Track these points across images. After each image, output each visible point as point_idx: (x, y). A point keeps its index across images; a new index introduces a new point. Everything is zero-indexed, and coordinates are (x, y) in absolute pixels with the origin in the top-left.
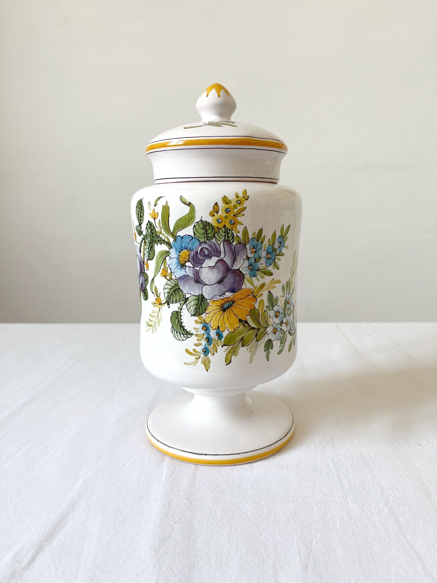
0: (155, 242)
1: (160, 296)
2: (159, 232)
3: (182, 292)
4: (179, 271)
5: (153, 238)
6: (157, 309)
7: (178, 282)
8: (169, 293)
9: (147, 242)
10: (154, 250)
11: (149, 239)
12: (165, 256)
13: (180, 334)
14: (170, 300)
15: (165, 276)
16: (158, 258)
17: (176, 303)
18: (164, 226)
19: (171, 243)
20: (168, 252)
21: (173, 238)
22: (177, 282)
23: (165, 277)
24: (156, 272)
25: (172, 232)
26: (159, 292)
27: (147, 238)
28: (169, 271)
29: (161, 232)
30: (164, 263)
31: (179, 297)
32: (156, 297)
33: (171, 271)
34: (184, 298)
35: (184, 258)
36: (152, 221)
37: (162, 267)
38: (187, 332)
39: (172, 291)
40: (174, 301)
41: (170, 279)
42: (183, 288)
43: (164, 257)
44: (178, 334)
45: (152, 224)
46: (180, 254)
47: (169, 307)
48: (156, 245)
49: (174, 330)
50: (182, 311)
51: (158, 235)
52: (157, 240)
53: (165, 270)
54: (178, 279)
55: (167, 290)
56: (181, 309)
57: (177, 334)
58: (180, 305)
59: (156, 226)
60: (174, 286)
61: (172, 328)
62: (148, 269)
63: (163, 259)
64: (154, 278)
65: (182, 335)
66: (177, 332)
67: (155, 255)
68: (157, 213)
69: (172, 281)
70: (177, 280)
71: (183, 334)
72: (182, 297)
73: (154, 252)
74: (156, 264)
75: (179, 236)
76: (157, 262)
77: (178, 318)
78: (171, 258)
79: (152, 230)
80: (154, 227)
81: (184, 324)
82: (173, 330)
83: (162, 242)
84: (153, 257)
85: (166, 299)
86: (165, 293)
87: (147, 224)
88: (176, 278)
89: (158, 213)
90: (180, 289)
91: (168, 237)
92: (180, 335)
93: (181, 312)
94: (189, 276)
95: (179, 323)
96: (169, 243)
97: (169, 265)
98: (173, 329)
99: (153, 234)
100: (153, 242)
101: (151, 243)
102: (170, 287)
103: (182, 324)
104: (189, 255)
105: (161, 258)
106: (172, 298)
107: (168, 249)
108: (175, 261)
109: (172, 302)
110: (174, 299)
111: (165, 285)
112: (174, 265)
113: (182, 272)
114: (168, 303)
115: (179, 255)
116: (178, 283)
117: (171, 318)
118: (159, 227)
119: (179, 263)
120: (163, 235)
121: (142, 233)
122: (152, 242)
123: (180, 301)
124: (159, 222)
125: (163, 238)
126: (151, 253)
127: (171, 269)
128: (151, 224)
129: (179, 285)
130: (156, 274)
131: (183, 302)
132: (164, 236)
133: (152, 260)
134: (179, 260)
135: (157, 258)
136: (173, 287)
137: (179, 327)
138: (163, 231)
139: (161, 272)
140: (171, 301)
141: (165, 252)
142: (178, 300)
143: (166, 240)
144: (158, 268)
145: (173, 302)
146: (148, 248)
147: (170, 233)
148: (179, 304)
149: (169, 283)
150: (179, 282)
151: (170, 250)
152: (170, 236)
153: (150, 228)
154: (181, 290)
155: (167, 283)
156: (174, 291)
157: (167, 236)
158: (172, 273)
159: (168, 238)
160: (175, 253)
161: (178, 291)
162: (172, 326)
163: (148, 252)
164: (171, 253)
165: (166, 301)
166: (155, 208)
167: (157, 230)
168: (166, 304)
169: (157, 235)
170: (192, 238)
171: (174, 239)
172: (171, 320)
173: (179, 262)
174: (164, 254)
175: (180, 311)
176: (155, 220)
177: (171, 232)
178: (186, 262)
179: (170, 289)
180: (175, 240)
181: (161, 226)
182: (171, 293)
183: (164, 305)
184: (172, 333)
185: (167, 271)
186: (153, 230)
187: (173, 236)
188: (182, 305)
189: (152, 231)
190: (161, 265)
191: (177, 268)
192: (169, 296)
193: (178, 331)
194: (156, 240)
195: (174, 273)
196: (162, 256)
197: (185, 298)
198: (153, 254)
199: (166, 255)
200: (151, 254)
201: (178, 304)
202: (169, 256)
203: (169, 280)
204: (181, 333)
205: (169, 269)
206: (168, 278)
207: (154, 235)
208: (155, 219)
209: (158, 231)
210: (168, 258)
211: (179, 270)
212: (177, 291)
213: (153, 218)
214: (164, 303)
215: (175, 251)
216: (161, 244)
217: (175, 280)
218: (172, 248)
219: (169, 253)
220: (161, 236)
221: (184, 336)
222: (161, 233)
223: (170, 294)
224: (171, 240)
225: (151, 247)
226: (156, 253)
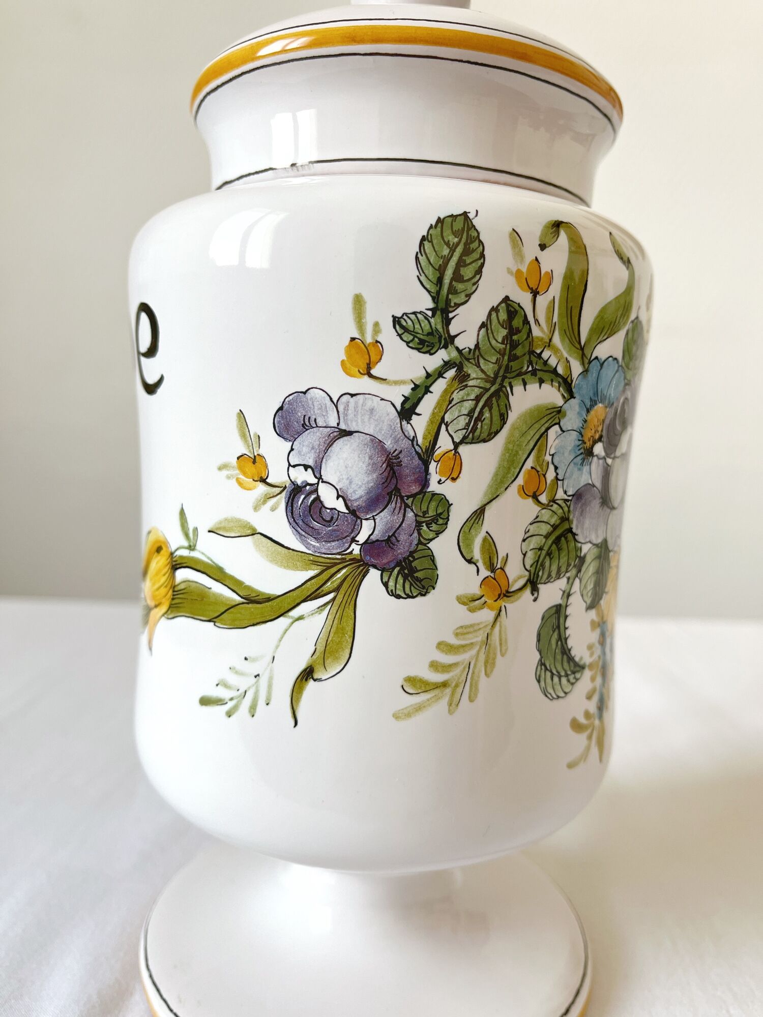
0: (519, 375)
1: (507, 569)
2: (542, 339)
3: (576, 540)
4: (576, 473)
5: (510, 360)
6: (487, 615)
7: (569, 507)
8: (541, 549)
9: (473, 375)
10: (508, 407)
11: (491, 366)
12: (547, 425)
13: (560, 677)
14: (540, 573)
15: (535, 493)
16: (517, 434)
17: (559, 578)
18: (565, 320)
19: (572, 381)
20: (559, 412)
21: (583, 364)
22: (566, 509)
23: (535, 497)
24: (502, 482)
25: (583, 344)
26: (501, 554)
27: (482, 361)
28: (551, 475)
29: (550, 340)
30: (539, 451)
31: (566, 558)
32: (488, 573)
33: (557, 474)
34: (577, 556)
35: (593, 431)
36: (523, 298)
37: (530, 463)
38: (576, 664)
39: (550, 542)
40: (554, 574)
41: (550, 501)
42: (577, 529)
43: (543, 429)
44: (556, 679)
45: (517, 308)
46: (589, 418)
47: (535, 600)
48: (518, 389)
49: (546, 669)
50: (571, 599)
51: (538, 351)
52: (530, 369)
53: (538, 473)
54: (570, 498)
55: (534, 542)
56: (569, 595)
57: (552, 679)
58: (568, 582)
59: (537, 321)
60: (558, 522)
61: (539, 667)
62: (454, 475)
63: (537, 437)
64: (487, 508)
65: (564, 680)
66: (552, 674)
67: (505, 423)
68: (547, 273)
69: (555, 506)
70: (568, 503)
71: (567, 675)
72: (573, 554)
73: (503, 411)
74: (503, 455)
75: (596, 358)
76: (511, 446)
77: (558, 627)
78: (564, 431)
79: (512, 331)
80: (526, 321)
81: (570, 643)
82: (543, 671)
83: (545, 376)
84: (494, 430)
85: (527, 573)
86: (525, 555)
87: (494, 309)
88: (566, 497)
89: (550, 276)
90: (570, 530)
91: (570, 359)
92: (560, 680)
93: (567, 606)
94: (594, 486)
95: (559, 643)
96: (569, 380)
97: (553, 455)
98: (541, 669)
99: (514, 345)
100: (508, 375)
101: (499, 380)
102: (545, 529)
103: (566, 643)
104: (603, 421)
105: (532, 432)
106: (547, 564)
107: (560, 402)
108: (572, 439)
109: (547, 579)
110: (554, 568)
111: (531, 524)
112: (566, 454)
113: (584, 476)
114: (533, 584)
115: (585, 421)
116: (569, 511)
117: (539, 635)
118: (547, 321)
119: (581, 446)
120: (556, 351)
121: (452, 342)
122: (504, 378)
123: (567, 569)
124: (548, 308)
125: (553, 362)
126: (487, 415)
127: (556, 468)
128: (516, 312)
129: (571, 517)
130: (497, 489)
131: (574, 572)
132: (557, 357)
133: (485, 441)
134: (582, 436)
135: (511, 435)
136: (555, 527)
137: (559, 657)
138: (557, 340)
139: (520, 481)
140: (545, 576)
141: (549, 412)
142: (563, 569)
143: (560, 370)
144: (509, 468)
145: (549, 579)
146: (477, 399)
147: (578, 347)
148: (564, 580)
149: (546, 515)
150: (571, 509)
151: (565, 403)
152: (575, 358)
153: (508, 324)
154: (574, 535)
155: (537, 517)
156: (557, 541)
157: (565, 355)
158: (559, 482)
159: (568, 362)
160: (578, 413)
161: (566, 538)
162: (540, 660)
163: (470, 414)
164: (568, 413)
165: (526, 578)
166: (543, 256)
167: (536, 332)
168: (528, 591)
169: (532, 352)
170: (619, 366)
171: (584, 367)
172: (539, 640)
173: (581, 442)
174: (546, 419)
175: (564, 605)
176: (539, 298)
177: (580, 343)
178: (595, 442)
179: (547, 537)
180: (586, 371)
181: (555, 319)
182: (546, 548)
183: (519, 594)
184: (539, 681)
185: (544, 476)
186: (518, 331)
187: (582, 358)
188: (571, 581)
189: (515, 337)
190: (525, 456)
191: (575, 464)
192: (537, 561)
193: (555, 672)
194: (522, 368)
195: (563, 480)
196: (537, 426)
197: (580, 557)
198: (496, 418)
199: (550, 422)
200: (487, 421)
201: (562, 583)
202: (559, 424)
203: (544, 507)
204: (563, 673)
205: (551, 468)
206: (543, 499)
207: (519, 351)
208: (535, 293)
209: (537, 338)
210: (554, 431)
211: (576, 469)
212: (563, 539)
213: (532, 289)
214: (521, 589)
215: (577, 408)
216: (541, 382)
217: (563, 505)
218: (572, 396)
219: (560, 416)
220: (545, 355)
221: (568, 681)
222: (549, 344)
223: (544, 553)
224: (577, 368)
225: (496, 394)
226: (512, 417)
